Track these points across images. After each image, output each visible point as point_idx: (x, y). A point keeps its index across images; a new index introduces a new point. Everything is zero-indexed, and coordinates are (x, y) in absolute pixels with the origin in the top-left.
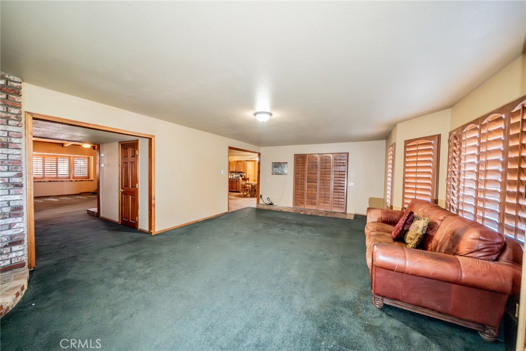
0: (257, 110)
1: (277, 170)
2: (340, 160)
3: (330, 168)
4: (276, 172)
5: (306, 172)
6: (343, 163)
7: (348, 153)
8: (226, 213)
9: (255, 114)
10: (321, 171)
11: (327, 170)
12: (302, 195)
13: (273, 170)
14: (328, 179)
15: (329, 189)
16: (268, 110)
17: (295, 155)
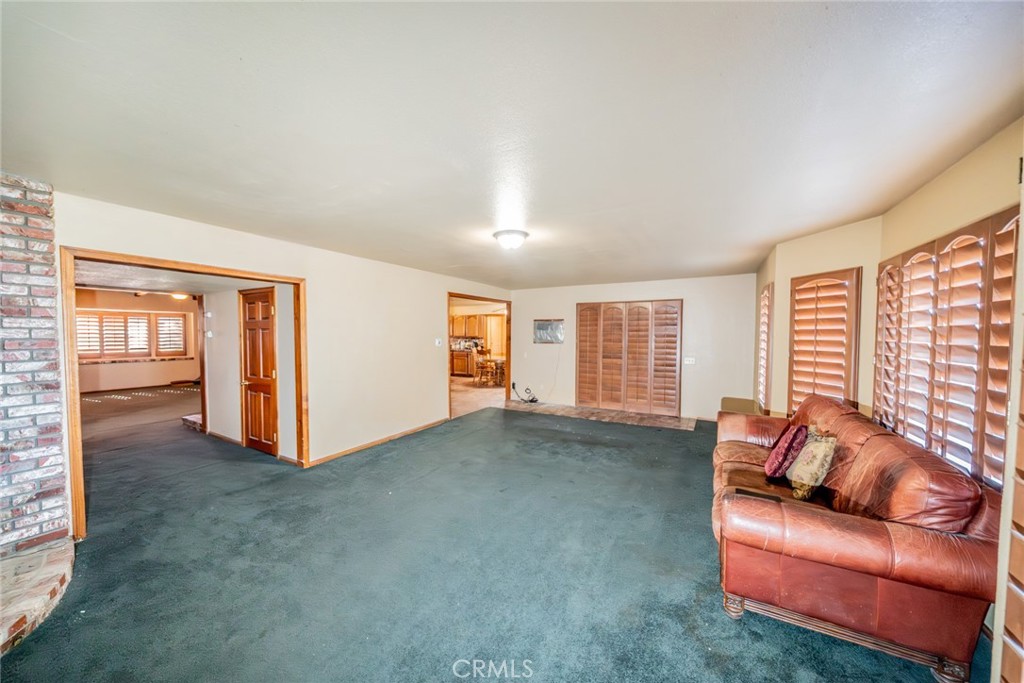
0: (500, 228)
1: (543, 334)
2: (666, 313)
3: (647, 330)
4: (541, 339)
5: (601, 338)
6: (672, 319)
7: (682, 300)
8: (446, 421)
9: (496, 235)
10: (629, 336)
11: (641, 333)
12: (594, 382)
13: (535, 333)
14: (644, 350)
15: (646, 370)
16: (521, 226)
17: (578, 304)
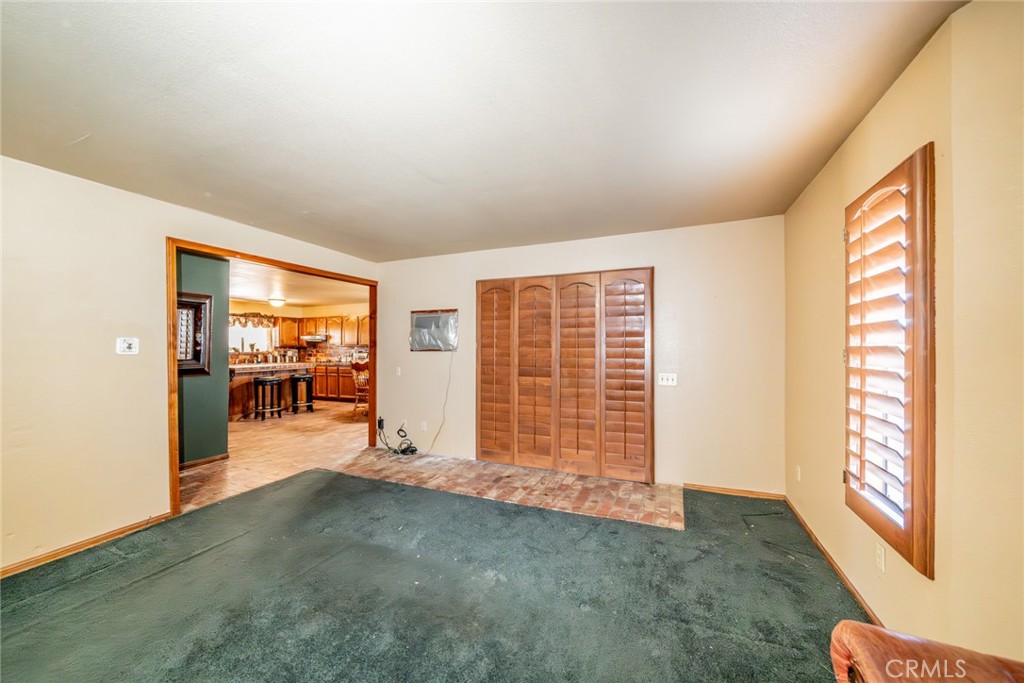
1: (426, 336)
2: (625, 293)
3: (593, 325)
4: (421, 343)
5: (515, 340)
6: (636, 304)
7: (652, 269)
10: (563, 336)
11: (583, 330)
12: (505, 416)
13: (412, 334)
14: (587, 361)
15: (593, 395)
17: (478, 282)
